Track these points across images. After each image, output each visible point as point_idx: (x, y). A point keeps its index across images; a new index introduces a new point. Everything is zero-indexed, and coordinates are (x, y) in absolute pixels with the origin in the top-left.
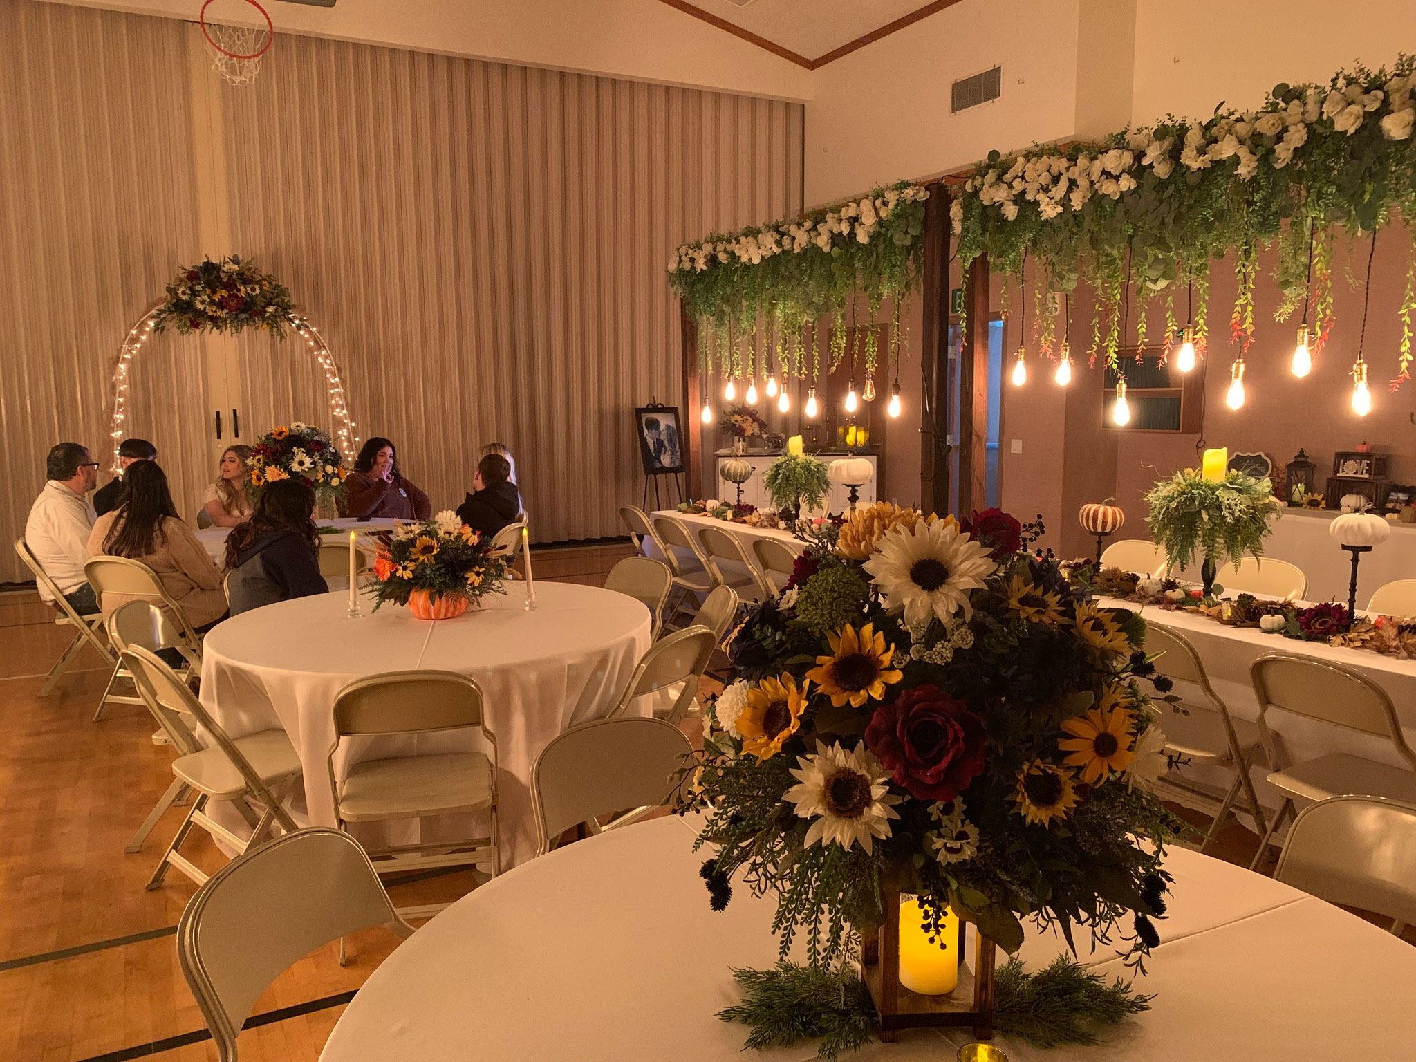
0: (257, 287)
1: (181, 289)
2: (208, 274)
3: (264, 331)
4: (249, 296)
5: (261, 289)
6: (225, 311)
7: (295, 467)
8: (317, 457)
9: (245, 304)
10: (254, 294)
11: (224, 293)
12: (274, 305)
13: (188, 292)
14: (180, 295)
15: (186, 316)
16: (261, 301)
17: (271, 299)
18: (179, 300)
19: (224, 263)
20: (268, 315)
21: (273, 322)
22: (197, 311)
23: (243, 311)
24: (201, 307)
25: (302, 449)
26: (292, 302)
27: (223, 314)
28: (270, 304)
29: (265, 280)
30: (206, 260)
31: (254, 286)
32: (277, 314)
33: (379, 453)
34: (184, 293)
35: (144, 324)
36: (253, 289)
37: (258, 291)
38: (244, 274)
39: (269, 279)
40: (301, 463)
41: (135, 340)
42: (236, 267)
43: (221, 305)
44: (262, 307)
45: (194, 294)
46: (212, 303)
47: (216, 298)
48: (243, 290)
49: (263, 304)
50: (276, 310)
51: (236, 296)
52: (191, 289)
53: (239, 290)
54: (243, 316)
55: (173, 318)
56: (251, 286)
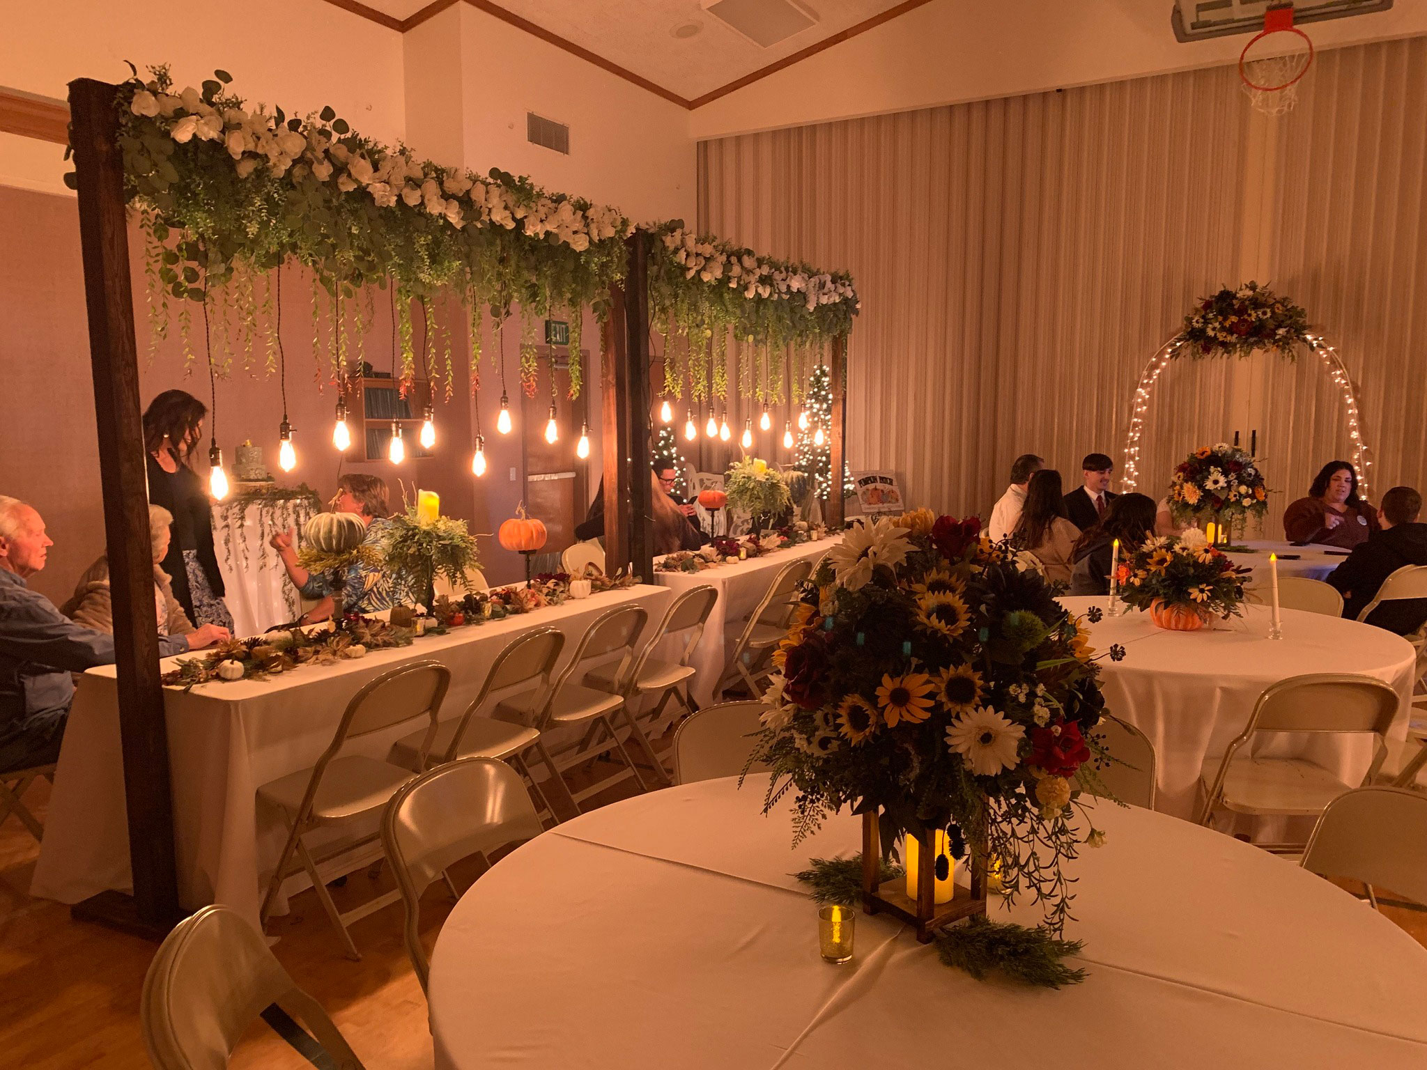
0: (1268, 310)
1: (1196, 319)
2: (1223, 302)
3: (1274, 352)
4: (1260, 320)
5: (1273, 312)
6: (1235, 336)
7: (1209, 485)
8: (1232, 476)
9: (1255, 328)
10: (1265, 317)
11: (1234, 319)
12: (1285, 327)
13: (1202, 320)
14: (1195, 324)
15: (1199, 342)
16: (1271, 324)
17: (1283, 321)
18: (1193, 329)
19: (1241, 289)
20: (1277, 337)
21: (1284, 344)
22: (1210, 337)
23: (1252, 336)
24: (1211, 333)
25: (1219, 469)
26: (1308, 323)
27: (1233, 338)
28: (1279, 326)
29: (1278, 302)
30: (1223, 289)
31: (1265, 309)
32: (1288, 335)
33: (1334, 476)
34: (1197, 322)
35: (1163, 352)
36: (1265, 313)
37: (1269, 315)
38: (1257, 299)
39: (1283, 302)
40: (1216, 482)
41: (1155, 366)
42: (1251, 293)
43: (1230, 331)
44: (1271, 330)
45: (1206, 322)
46: (1223, 328)
47: (1227, 324)
48: (1254, 315)
49: (1273, 327)
50: (1288, 332)
51: (1246, 320)
52: (1203, 317)
53: (1250, 315)
54: (1252, 340)
55: (1189, 345)
56: (1262, 310)
